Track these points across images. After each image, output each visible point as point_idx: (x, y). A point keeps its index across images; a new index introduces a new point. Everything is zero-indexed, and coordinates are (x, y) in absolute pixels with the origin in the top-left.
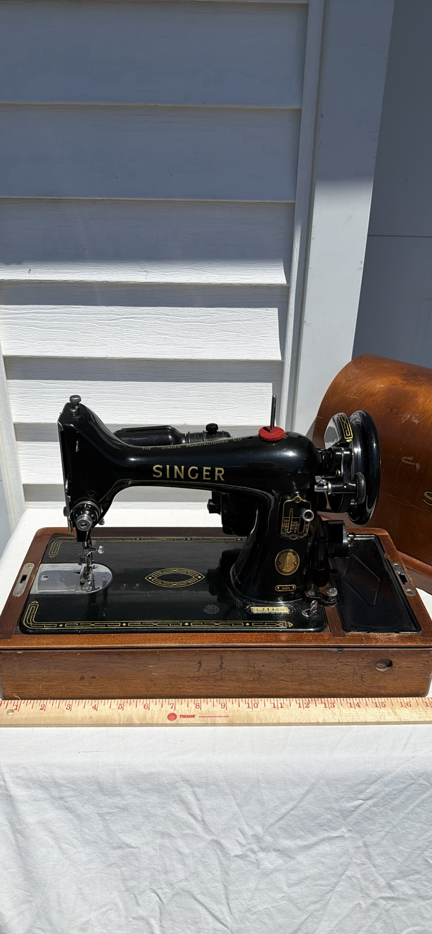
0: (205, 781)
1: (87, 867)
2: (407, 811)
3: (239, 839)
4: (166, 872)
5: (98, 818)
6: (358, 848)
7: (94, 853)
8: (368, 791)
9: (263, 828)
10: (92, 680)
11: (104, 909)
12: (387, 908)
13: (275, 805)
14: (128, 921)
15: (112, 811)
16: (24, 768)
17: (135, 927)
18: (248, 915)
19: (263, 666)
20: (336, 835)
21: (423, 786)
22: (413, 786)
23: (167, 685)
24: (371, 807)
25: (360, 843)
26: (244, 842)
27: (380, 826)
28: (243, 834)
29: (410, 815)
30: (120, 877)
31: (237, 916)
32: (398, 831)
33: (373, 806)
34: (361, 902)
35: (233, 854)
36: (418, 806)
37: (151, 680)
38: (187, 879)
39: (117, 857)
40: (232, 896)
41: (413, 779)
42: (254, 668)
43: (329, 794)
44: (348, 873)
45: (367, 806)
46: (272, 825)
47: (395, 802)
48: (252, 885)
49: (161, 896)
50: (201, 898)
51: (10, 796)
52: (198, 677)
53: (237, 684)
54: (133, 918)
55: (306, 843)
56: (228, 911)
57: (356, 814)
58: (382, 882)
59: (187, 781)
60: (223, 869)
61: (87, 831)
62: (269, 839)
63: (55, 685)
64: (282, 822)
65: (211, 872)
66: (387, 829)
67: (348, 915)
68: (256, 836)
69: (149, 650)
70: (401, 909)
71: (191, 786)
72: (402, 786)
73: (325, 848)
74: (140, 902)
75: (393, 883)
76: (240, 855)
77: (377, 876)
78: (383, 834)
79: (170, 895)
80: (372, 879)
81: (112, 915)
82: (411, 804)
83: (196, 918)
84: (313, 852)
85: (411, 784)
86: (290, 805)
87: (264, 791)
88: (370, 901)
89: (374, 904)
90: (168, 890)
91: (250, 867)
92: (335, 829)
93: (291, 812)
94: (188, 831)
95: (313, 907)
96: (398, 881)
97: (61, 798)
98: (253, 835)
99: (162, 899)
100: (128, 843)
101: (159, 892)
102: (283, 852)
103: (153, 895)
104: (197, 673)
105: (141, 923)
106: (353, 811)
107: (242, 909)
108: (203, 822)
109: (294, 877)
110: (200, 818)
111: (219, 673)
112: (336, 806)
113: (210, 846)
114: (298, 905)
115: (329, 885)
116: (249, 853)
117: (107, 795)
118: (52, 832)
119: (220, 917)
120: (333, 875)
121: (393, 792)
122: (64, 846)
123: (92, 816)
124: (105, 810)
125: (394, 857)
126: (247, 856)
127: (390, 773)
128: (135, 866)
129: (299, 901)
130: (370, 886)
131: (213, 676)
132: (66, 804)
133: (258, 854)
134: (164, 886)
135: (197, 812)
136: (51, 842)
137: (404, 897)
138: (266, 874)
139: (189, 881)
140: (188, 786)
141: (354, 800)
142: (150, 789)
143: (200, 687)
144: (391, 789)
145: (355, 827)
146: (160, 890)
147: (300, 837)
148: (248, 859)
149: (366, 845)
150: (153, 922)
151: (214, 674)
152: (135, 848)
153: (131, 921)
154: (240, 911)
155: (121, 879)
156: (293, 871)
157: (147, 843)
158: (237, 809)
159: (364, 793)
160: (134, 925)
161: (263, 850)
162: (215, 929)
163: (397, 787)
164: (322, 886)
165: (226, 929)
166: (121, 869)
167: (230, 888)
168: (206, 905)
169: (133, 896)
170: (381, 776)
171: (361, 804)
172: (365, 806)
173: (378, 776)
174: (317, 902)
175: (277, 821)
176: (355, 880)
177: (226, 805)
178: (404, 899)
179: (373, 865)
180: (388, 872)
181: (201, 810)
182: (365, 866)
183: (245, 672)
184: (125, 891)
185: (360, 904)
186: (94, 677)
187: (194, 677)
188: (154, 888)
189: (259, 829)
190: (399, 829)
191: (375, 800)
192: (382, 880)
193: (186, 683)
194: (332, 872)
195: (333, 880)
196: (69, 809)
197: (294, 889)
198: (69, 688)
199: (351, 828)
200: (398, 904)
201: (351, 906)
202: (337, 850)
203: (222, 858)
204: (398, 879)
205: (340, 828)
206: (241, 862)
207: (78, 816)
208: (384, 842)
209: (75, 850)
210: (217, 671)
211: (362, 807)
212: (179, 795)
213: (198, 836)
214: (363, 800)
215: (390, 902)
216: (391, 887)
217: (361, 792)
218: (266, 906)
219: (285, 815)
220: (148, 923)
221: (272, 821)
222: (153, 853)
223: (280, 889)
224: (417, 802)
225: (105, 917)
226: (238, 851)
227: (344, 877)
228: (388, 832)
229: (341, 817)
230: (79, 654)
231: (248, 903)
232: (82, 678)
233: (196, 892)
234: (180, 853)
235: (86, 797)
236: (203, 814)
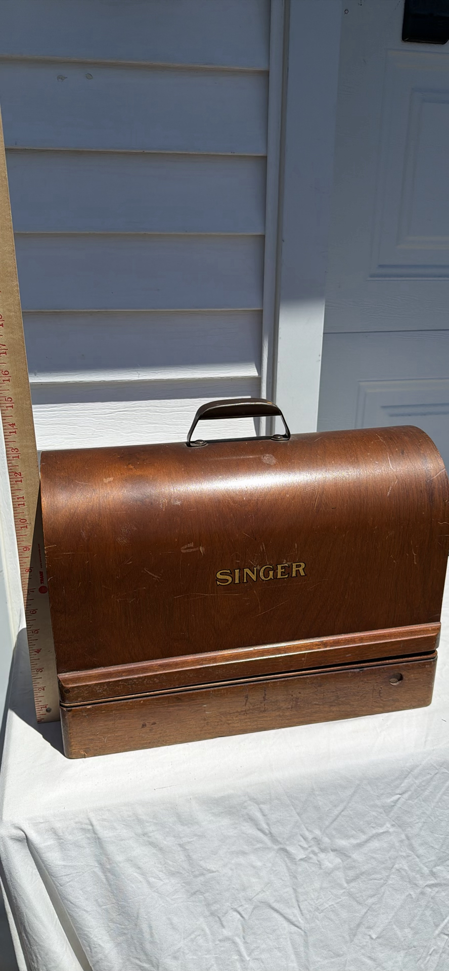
0: (269, 797)
1: (174, 897)
2: (436, 800)
3: (300, 843)
4: (244, 889)
5: (179, 849)
6: (402, 841)
7: (178, 883)
8: (403, 785)
9: (321, 830)
10: (152, 726)
11: (193, 936)
12: (432, 894)
13: (328, 809)
14: (216, 945)
15: (191, 840)
16: (109, 810)
17: (222, 949)
18: (317, 913)
19: (300, 693)
20: (382, 831)
21: (445, 774)
22: (438, 776)
23: (218, 722)
24: (407, 800)
25: (403, 837)
26: (306, 846)
27: (417, 817)
28: (305, 839)
29: (440, 804)
30: (203, 903)
31: (308, 917)
32: (432, 820)
33: (409, 799)
34: (411, 893)
35: (298, 858)
36: (444, 794)
37: (205, 720)
38: (263, 890)
39: (200, 885)
40: (301, 898)
41: (437, 769)
42: (292, 695)
43: (372, 792)
44: (397, 866)
45: (404, 800)
46: (328, 827)
47: (426, 793)
48: (317, 885)
49: (242, 913)
50: (276, 905)
51: (99, 838)
52: (245, 711)
53: (278, 713)
54: (220, 941)
55: (358, 841)
56: (300, 912)
57: (396, 809)
58: (426, 870)
59: (253, 799)
60: (291, 874)
61: (171, 863)
62: (326, 840)
63: (119, 736)
64: (335, 823)
65: (281, 879)
66: (423, 820)
67: (402, 907)
68: (316, 838)
69: (204, 690)
70: (443, 894)
71: (258, 804)
72: (429, 777)
73: (375, 844)
74: (225, 923)
75: (434, 870)
76: (304, 858)
77: (422, 865)
78: (420, 824)
79: (250, 910)
80: (418, 869)
81: (201, 941)
82: (438, 793)
83: (274, 926)
84: (365, 849)
85: (436, 774)
86: (340, 808)
87: (318, 798)
88: (419, 890)
89: (422, 893)
90: (247, 906)
91: (313, 869)
92: (381, 826)
93: (343, 813)
94: (259, 845)
95: (370, 901)
96: (438, 868)
97: (145, 834)
98: (313, 838)
99: (244, 915)
100: (209, 868)
101: (240, 909)
102: (340, 852)
103: (235, 913)
104: (244, 707)
105: (227, 944)
106: (393, 806)
107: (311, 909)
108: (271, 835)
109: (351, 873)
110: (267, 831)
111: (263, 704)
112: (378, 802)
113: (278, 855)
114: (358, 899)
115: (381, 879)
116: (311, 855)
117: (186, 825)
118: (139, 868)
119: (294, 919)
120: (385, 869)
121: (423, 784)
122: (152, 880)
123: (174, 848)
124: (185, 840)
125: (432, 845)
126: (310, 858)
127: (417, 766)
128: (217, 890)
129: (357, 895)
130: (416, 876)
131: (257, 708)
132: (150, 840)
133: (319, 855)
134: (243, 902)
135: (265, 826)
136: (140, 878)
137: (445, 882)
138: (328, 873)
139: (264, 891)
140: (255, 804)
141: (392, 796)
142: (222, 813)
143: (246, 720)
144: (421, 781)
145: (397, 822)
146: (240, 908)
147: (353, 836)
148: (311, 861)
149: (408, 838)
150: (238, 940)
151: (258, 706)
152: (215, 872)
153: (218, 944)
154: (310, 911)
155: (206, 905)
156: (351, 868)
157: (225, 866)
158: (298, 817)
159: (400, 788)
160: (221, 947)
161: (323, 850)
162: (291, 933)
163: (425, 778)
164: (375, 879)
165: (300, 930)
166: (205, 895)
167: (300, 890)
168: (281, 911)
169: (217, 919)
170: (412, 769)
171: (399, 799)
172: (402, 800)
173: (409, 771)
174: (374, 895)
175: (332, 823)
176: (403, 873)
177: (288, 815)
178: (445, 884)
179: (417, 856)
180: (429, 860)
181: (268, 824)
182: (410, 858)
183: (284, 701)
184: (209, 916)
185: (410, 895)
186: (154, 723)
187: (242, 711)
188: (235, 907)
189: (317, 832)
190: (433, 818)
191: (410, 793)
192: (426, 868)
193: (234, 718)
194: (383, 866)
195: (385, 874)
196: (152, 844)
197: (353, 884)
198: (132, 737)
199: (394, 823)
200: (441, 890)
201: (403, 897)
202: (385, 845)
203: (289, 864)
204: (438, 866)
205: (385, 824)
206: (305, 865)
207: (161, 849)
208: (423, 833)
209: (162, 883)
210: (261, 703)
211: (400, 801)
212: (248, 814)
213: (268, 848)
214: (400, 794)
215: (434, 888)
216: (433, 874)
217: (397, 787)
218: (330, 904)
219: (338, 816)
220: (234, 942)
221: (327, 823)
222: (230, 873)
223: (341, 887)
224: (443, 790)
225: (194, 943)
226: (301, 855)
227: (394, 870)
228: (424, 823)
229: (384, 812)
230: (142, 702)
231: (317, 902)
232: (144, 726)
233: (272, 901)
234: (254, 867)
235: (168, 830)
236: (270, 828)
